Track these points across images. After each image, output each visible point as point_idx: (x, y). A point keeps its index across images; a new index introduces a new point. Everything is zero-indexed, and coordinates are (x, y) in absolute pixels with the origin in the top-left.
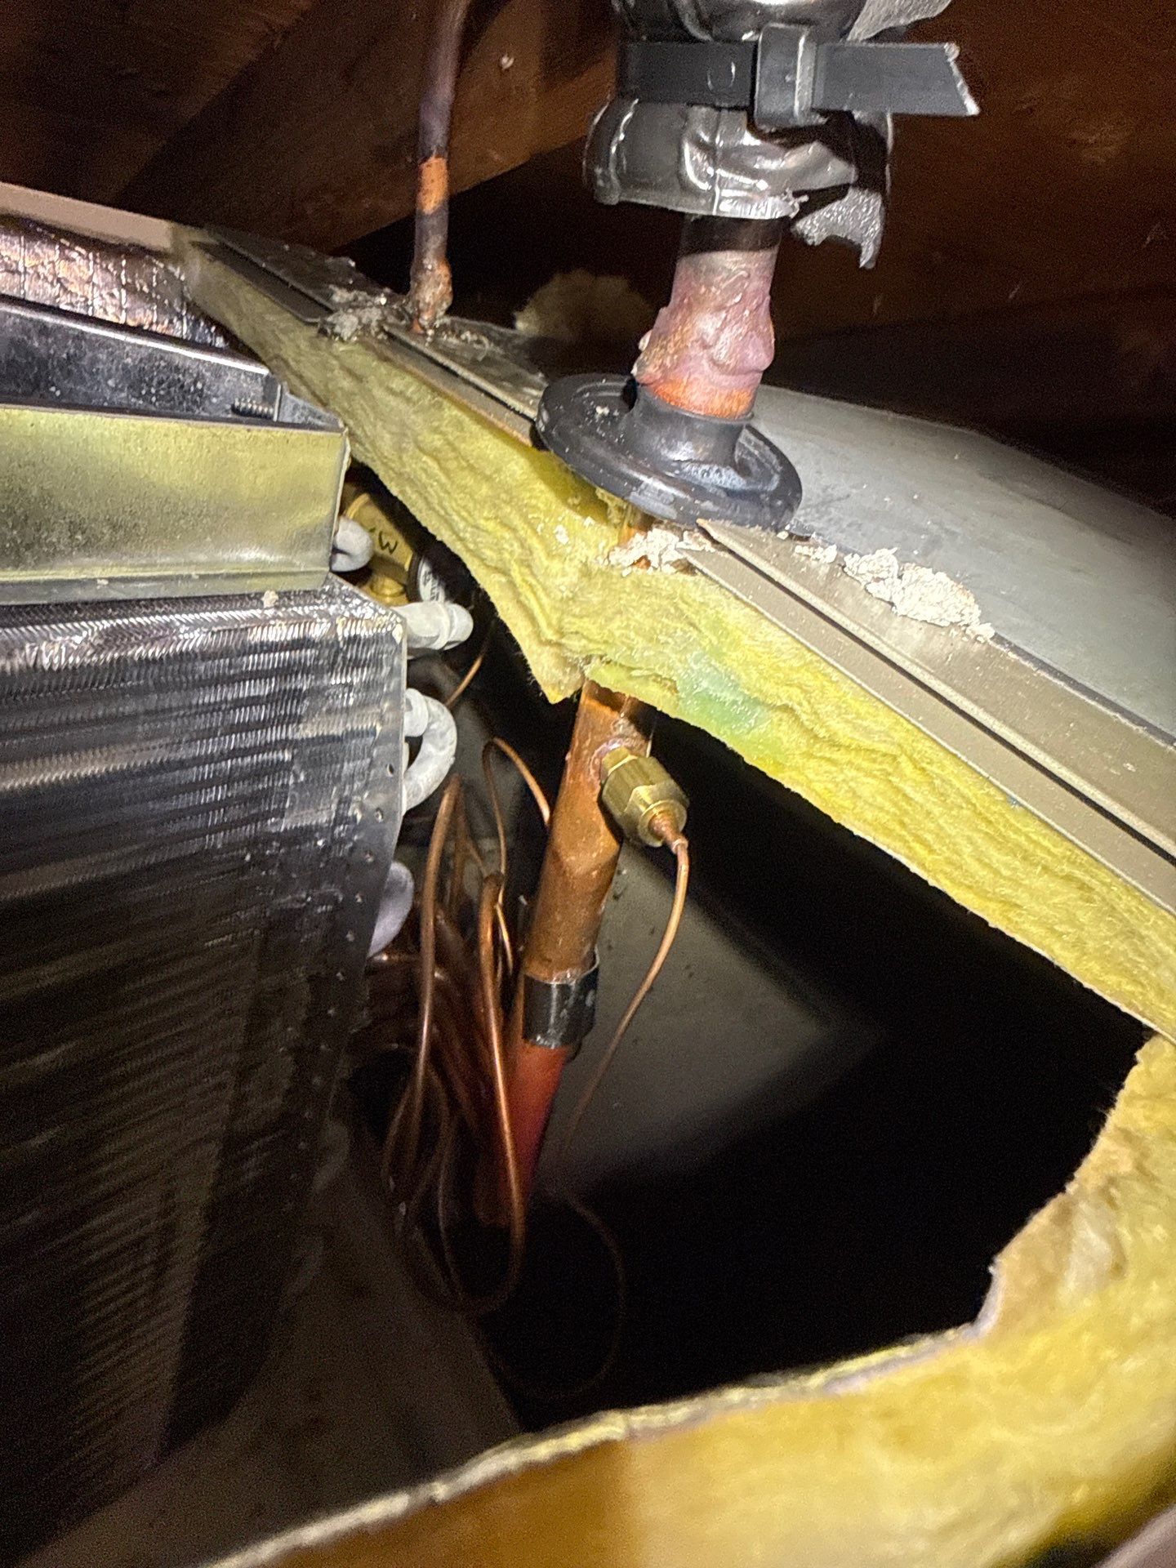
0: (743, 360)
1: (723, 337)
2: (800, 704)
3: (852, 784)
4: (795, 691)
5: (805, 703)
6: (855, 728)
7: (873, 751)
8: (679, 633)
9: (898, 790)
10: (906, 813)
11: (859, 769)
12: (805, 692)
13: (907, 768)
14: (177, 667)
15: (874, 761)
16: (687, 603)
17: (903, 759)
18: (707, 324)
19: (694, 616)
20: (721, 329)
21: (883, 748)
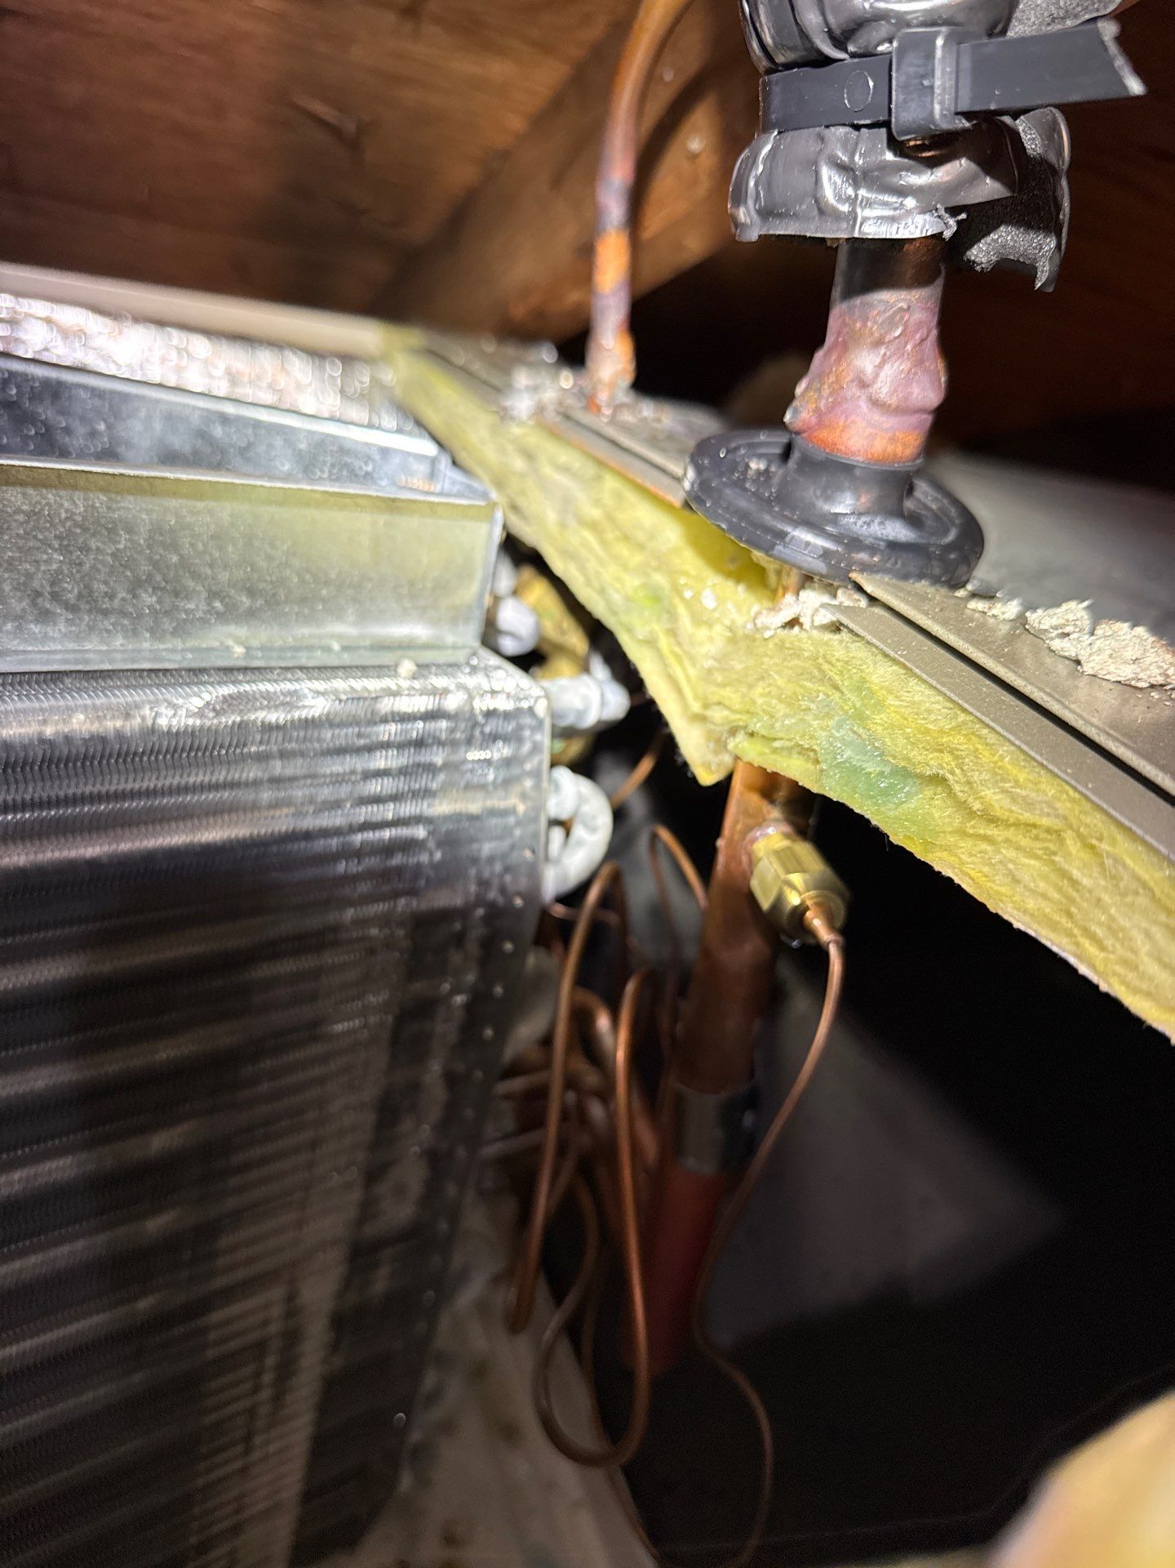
0: (906, 399)
1: (883, 374)
2: (952, 773)
3: (1011, 866)
4: (947, 757)
5: (958, 771)
6: (1014, 799)
7: (1034, 826)
8: (821, 696)
9: (1064, 874)
10: (1072, 900)
11: (1018, 848)
12: (957, 758)
13: (1072, 845)
14: (302, 734)
15: (1037, 838)
16: (830, 663)
17: (1069, 836)
18: (865, 361)
19: (837, 678)
20: (880, 366)
21: (1045, 821)
